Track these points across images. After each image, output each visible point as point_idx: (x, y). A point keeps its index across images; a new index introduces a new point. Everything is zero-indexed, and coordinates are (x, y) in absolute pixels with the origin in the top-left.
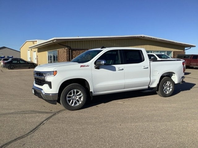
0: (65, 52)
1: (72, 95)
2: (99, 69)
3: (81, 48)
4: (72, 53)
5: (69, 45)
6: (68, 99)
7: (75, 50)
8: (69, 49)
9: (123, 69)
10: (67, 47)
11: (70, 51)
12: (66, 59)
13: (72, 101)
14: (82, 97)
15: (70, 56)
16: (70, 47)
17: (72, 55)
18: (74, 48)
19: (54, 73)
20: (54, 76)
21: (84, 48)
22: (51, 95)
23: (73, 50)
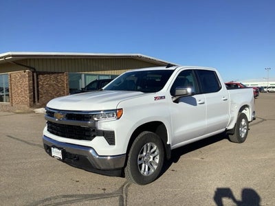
0: (24, 76)
1: (144, 154)
3: (53, 71)
4: (37, 78)
5: (32, 66)
6: (139, 163)
7: (43, 73)
8: (33, 72)
9: (204, 103)
10: (30, 68)
11: (35, 74)
12: (27, 89)
13: (143, 165)
14: (158, 157)
15: (34, 83)
16: (34, 69)
17: (38, 82)
18: (41, 70)
19: (117, 113)
20: (118, 118)
21: (56, 71)
22: (109, 158)
23: (39, 73)
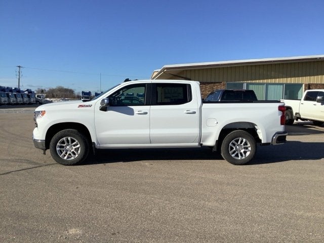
1: (66, 144)
2: (106, 111)
6: (58, 149)
9: (146, 113)
13: (64, 152)
